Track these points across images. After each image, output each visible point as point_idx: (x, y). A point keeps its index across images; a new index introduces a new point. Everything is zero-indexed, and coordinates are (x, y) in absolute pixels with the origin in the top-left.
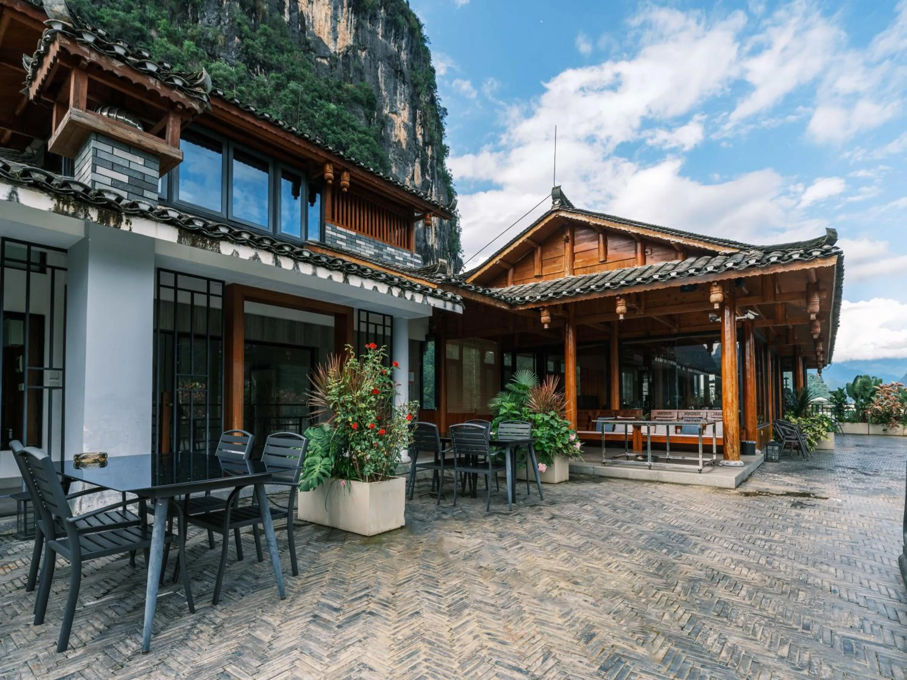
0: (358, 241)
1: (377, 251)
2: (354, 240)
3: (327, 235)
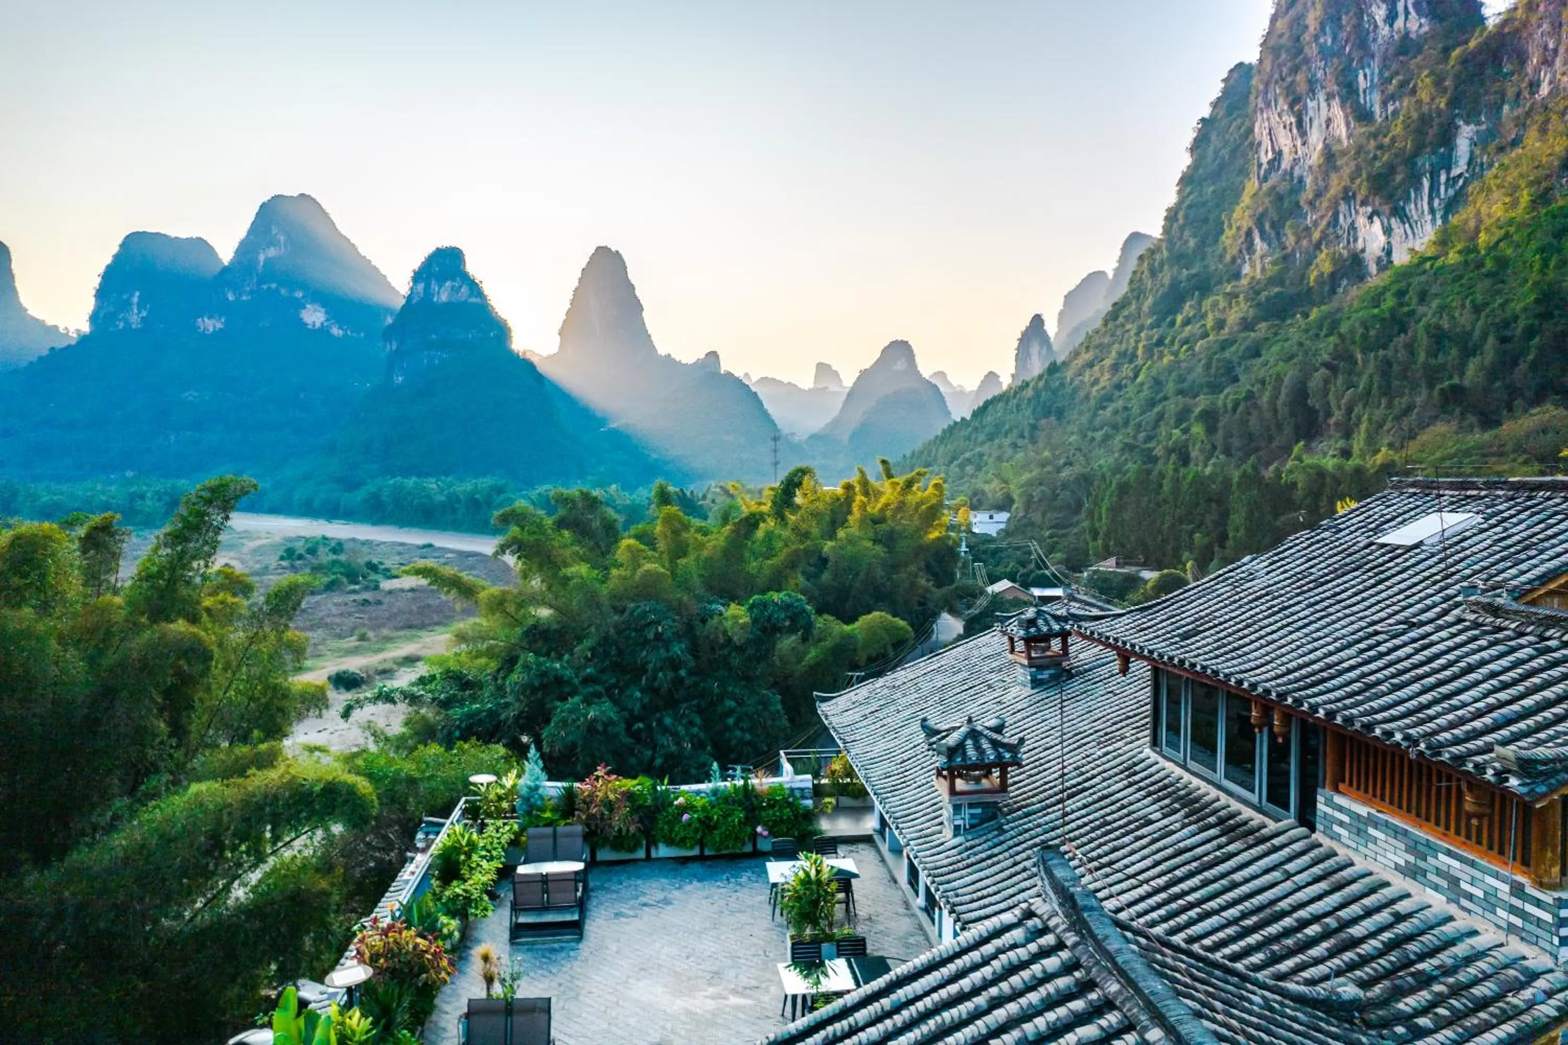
0: (1371, 831)
1: (1411, 859)
2: (1362, 826)
3: (1318, 813)
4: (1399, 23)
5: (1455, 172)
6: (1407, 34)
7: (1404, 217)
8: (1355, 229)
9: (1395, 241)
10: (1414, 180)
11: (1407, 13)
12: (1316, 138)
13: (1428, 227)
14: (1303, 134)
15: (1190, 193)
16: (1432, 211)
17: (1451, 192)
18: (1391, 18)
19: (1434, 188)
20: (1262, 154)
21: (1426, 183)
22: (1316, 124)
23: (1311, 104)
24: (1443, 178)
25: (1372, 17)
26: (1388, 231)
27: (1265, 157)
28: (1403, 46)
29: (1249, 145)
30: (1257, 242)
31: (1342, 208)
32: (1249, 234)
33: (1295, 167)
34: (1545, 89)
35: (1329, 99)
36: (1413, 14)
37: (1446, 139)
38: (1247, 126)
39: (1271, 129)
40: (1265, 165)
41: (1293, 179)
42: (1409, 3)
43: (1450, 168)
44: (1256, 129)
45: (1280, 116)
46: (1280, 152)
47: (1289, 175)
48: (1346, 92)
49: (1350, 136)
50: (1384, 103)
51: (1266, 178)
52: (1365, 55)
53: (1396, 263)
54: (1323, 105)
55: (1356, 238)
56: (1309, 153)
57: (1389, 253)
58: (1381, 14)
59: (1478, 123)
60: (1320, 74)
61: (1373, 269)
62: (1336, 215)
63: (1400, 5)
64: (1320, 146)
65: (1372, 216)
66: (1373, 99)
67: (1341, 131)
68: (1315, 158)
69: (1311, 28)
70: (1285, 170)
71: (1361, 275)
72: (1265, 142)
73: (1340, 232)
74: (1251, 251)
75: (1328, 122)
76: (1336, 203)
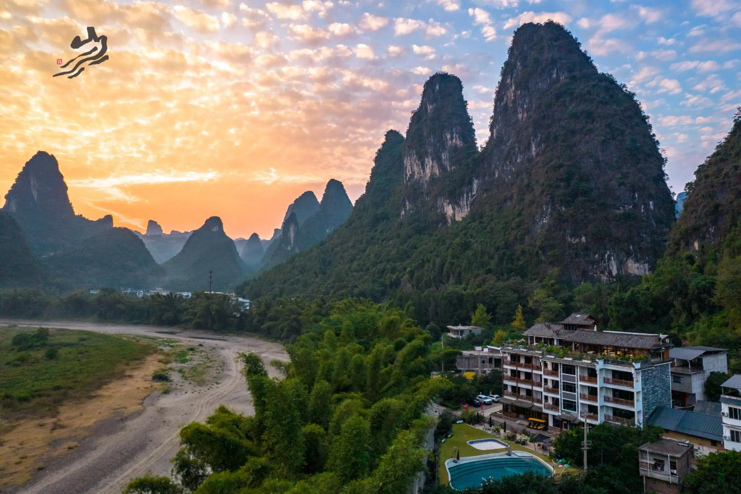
4: (454, 141)
5: (474, 193)
6: (457, 145)
7: (459, 206)
8: (443, 206)
9: (456, 212)
10: (461, 194)
11: (456, 138)
12: (428, 171)
13: (466, 210)
14: (423, 169)
15: (376, 179)
16: (467, 205)
17: (472, 200)
18: (452, 139)
19: (467, 197)
20: (407, 171)
21: (465, 196)
22: (428, 167)
23: (426, 160)
24: (470, 195)
25: (446, 137)
26: (454, 209)
27: (409, 173)
28: (455, 149)
29: (402, 167)
30: (407, 203)
31: (439, 199)
32: (404, 200)
33: (420, 179)
34: (497, 175)
35: (432, 160)
36: (458, 139)
37: (470, 183)
38: (400, 159)
39: (411, 164)
40: (409, 176)
41: (419, 183)
42: (457, 136)
43: (471, 192)
44: (405, 162)
45: (415, 160)
46: (414, 172)
47: (418, 182)
48: (437, 158)
49: (440, 174)
50: (451, 166)
51: (409, 180)
52: (444, 149)
53: (457, 220)
54: (430, 161)
55: (444, 209)
56: (426, 176)
57: (454, 216)
58: (449, 136)
59: (479, 180)
60: (429, 150)
61: (450, 221)
62: (436, 200)
63: (454, 135)
64: (429, 175)
65: (449, 203)
66: (447, 164)
67: (437, 171)
68: (427, 178)
69: (425, 134)
70: (416, 179)
71: (446, 222)
72: (409, 168)
73: (438, 206)
74: (405, 205)
75: (432, 167)
76: (436, 196)
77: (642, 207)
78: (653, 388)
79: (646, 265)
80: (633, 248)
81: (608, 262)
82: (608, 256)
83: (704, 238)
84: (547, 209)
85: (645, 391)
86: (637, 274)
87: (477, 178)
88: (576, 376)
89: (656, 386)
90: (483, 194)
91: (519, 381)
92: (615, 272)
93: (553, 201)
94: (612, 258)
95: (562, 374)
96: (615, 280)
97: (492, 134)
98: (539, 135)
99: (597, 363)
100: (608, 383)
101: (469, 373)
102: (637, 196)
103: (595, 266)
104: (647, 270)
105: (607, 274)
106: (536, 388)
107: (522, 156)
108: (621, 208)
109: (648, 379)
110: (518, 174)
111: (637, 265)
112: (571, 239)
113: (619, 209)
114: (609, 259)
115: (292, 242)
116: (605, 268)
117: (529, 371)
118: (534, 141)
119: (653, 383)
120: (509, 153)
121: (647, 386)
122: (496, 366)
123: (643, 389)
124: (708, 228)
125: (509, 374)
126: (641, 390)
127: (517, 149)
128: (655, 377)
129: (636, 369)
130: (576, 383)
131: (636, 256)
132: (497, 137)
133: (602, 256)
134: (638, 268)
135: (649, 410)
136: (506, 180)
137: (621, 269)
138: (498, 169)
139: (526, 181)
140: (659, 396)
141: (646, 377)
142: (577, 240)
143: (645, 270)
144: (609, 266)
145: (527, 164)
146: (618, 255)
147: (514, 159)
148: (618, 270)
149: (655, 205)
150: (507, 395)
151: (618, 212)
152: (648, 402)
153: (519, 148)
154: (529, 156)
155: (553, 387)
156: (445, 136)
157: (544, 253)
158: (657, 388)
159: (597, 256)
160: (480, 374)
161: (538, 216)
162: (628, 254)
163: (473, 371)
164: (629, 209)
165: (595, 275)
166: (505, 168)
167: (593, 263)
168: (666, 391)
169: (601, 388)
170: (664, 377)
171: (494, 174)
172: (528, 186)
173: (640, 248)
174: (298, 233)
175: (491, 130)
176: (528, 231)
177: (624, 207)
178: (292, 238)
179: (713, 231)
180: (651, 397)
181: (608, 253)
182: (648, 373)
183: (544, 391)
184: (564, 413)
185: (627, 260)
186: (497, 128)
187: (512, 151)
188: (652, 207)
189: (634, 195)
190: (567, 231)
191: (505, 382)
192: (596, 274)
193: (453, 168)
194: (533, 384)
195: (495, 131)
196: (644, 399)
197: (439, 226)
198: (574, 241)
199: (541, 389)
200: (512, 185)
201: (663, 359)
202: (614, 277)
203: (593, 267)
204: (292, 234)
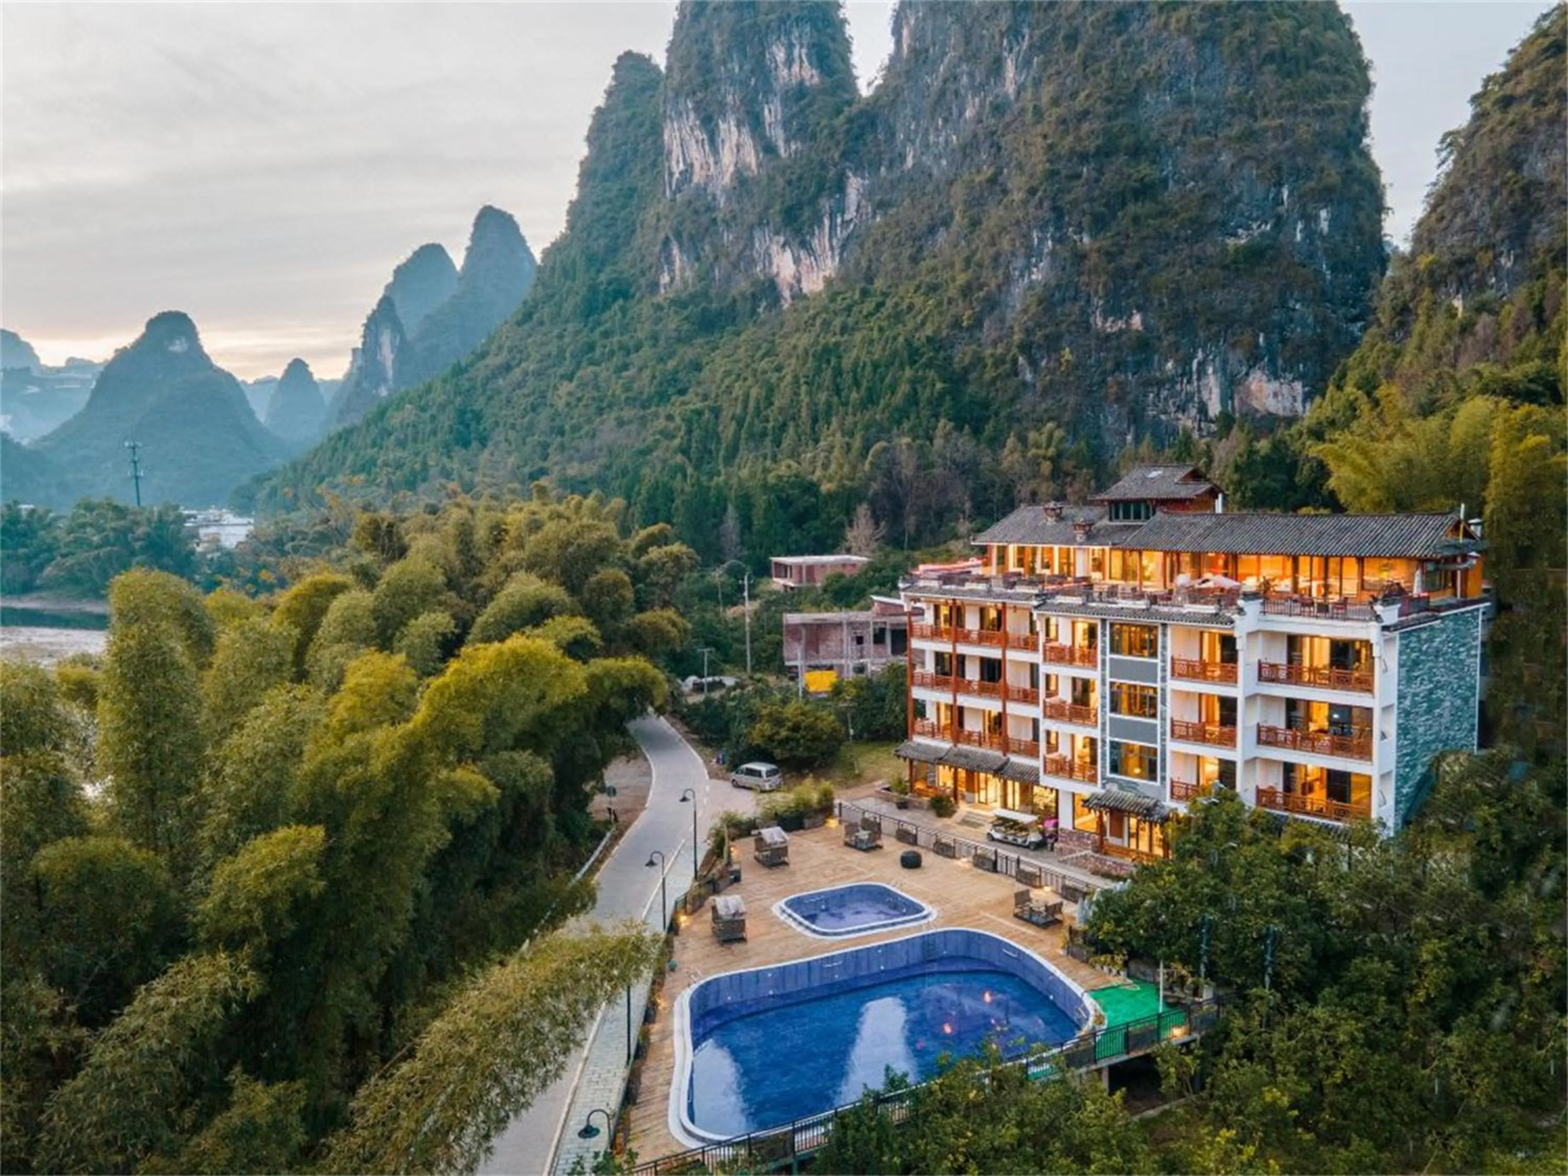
4: (796, 68)
5: (847, 217)
6: (803, 81)
7: (811, 251)
8: (770, 255)
9: (803, 269)
10: (817, 220)
11: (802, 62)
12: (728, 158)
13: (829, 262)
14: (715, 151)
16: (832, 248)
17: (845, 234)
18: (789, 62)
19: (832, 227)
20: (674, 163)
21: (826, 222)
22: (727, 145)
23: (723, 126)
24: (839, 220)
25: (774, 57)
26: (797, 261)
27: (677, 168)
28: (800, 92)
29: (660, 153)
30: (675, 251)
31: (757, 234)
32: (666, 242)
33: (706, 184)
34: (910, 162)
35: (738, 125)
36: (806, 64)
37: (840, 187)
38: (656, 131)
39: (682, 140)
40: (677, 175)
41: (706, 195)
42: (804, 51)
43: (843, 213)
44: (666, 137)
45: (692, 129)
46: (692, 165)
47: (702, 190)
48: (754, 122)
49: (759, 165)
50: (787, 141)
51: (679, 190)
52: (768, 91)
53: (805, 291)
54: (734, 129)
55: (771, 264)
56: (721, 173)
57: (799, 281)
58: (781, 56)
59: (863, 178)
60: (730, 98)
61: (787, 294)
62: (751, 238)
63: (796, 52)
64: (732, 169)
65: (784, 246)
66: (778, 135)
67: (751, 158)
68: (727, 179)
69: (718, 49)
70: (698, 185)
71: (776, 299)
72: (676, 151)
73: (756, 255)
74: (669, 261)
75: (738, 147)
76: (751, 228)
77: (1300, 226)
78: (1431, 692)
79: (1298, 386)
80: (1266, 338)
81: (1199, 379)
82: (1199, 364)
83: (1482, 285)
84: (1042, 241)
85: (1407, 702)
86: (1272, 409)
87: (858, 170)
88: (1158, 661)
89: (1438, 686)
90: (874, 216)
91: (961, 686)
92: (1214, 409)
93: (1060, 217)
94: (1210, 370)
95: (1109, 656)
96: (1214, 427)
97: (898, 43)
98: (1026, 31)
99: (1241, 611)
100: (1274, 680)
101: (817, 673)
102: (1285, 196)
103: (1164, 393)
104: (1300, 399)
105: (1193, 412)
106: (1015, 709)
107: (977, 100)
108: (1240, 231)
109: (1416, 663)
110: (968, 149)
111: (1275, 385)
112: (1105, 320)
113: (1235, 235)
114: (1202, 372)
115: (390, 374)
116: (1190, 398)
117: (994, 653)
118: (1011, 51)
119: (1431, 674)
120: (942, 93)
121: (1415, 688)
122: (895, 652)
123: (1401, 697)
124: (1497, 257)
125: (930, 667)
126: (1394, 701)
127: (965, 80)
128: (1437, 653)
129: (1385, 628)
130: (1158, 685)
131: (1272, 361)
132: (912, 50)
133: (1185, 362)
134: (1275, 395)
135: (1413, 767)
136: (935, 171)
137: (1232, 398)
138: (913, 142)
139: (988, 171)
140: (1446, 719)
141: (1414, 655)
142: (1121, 324)
143: (1294, 399)
144: (1199, 391)
145: (992, 121)
146: (1225, 362)
147: (955, 111)
148: (1223, 402)
149: (1332, 221)
150: (922, 734)
151: (1231, 242)
152: (1414, 742)
153: (971, 75)
154: (997, 96)
155: (1075, 700)
156: (772, 54)
157: (1033, 363)
158: (1440, 693)
159: (1170, 365)
160: (850, 676)
161: (1020, 262)
162: (1253, 360)
163: (830, 668)
164: (1262, 234)
165: (1163, 417)
166: (932, 138)
167: (1160, 384)
168: (1466, 700)
169: (1251, 699)
170: (1463, 656)
171: (902, 157)
172: (993, 180)
173: (1284, 341)
174: (403, 350)
175: (897, 32)
176: (992, 304)
177: (1248, 228)
178: (389, 364)
179: (1509, 264)
180: (1421, 724)
181: (1200, 355)
182: (1419, 640)
183: (1045, 715)
184: (1114, 788)
185: (1247, 374)
186: (912, 22)
187: (951, 86)
188: (1324, 226)
189: (1279, 193)
190: (1095, 300)
191: (917, 693)
192: (1165, 412)
193: (793, 147)
194: (1006, 695)
195: (905, 32)
196: (1403, 731)
197: (761, 310)
198: (1111, 326)
199: (1035, 712)
200: (951, 183)
201: (1464, 594)
202: (1212, 421)
203: (1158, 395)
204: (387, 355)
